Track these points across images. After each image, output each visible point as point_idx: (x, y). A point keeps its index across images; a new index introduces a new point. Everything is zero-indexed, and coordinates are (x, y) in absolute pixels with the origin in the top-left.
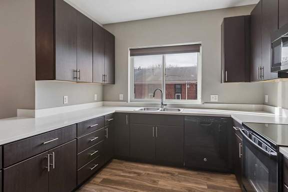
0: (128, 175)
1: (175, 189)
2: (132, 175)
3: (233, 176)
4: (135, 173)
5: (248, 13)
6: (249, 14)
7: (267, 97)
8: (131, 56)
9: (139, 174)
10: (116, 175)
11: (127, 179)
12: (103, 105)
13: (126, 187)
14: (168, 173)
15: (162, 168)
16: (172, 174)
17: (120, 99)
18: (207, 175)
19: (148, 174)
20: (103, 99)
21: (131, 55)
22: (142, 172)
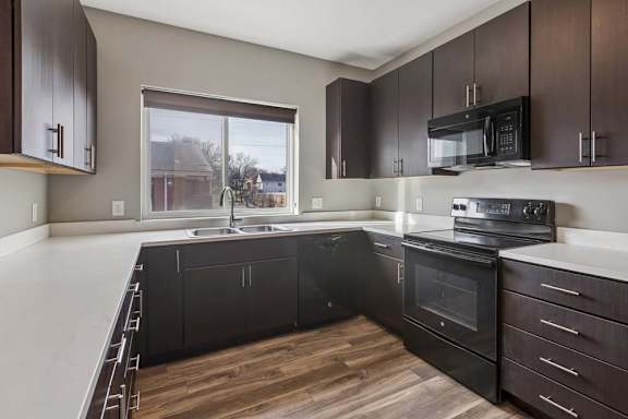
0: (206, 386)
1: (315, 368)
2: (215, 383)
3: (361, 318)
4: (219, 376)
5: (368, 80)
6: (370, 81)
7: (378, 199)
8: (145, 106)
9: (230, 375)
10: (180, 400)
11: (215, 394)
12: (51, 235)
13: (230, 409)
14: (279, 349)
15: (261, 346)
16: (288, 349)
17: (115, 214)
18: (335, 329)
19: (247, 366)
20: (49, 218)
21: (147, 104)
22: (230, 368)
